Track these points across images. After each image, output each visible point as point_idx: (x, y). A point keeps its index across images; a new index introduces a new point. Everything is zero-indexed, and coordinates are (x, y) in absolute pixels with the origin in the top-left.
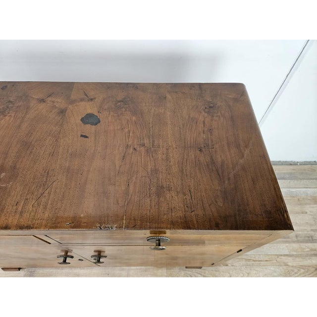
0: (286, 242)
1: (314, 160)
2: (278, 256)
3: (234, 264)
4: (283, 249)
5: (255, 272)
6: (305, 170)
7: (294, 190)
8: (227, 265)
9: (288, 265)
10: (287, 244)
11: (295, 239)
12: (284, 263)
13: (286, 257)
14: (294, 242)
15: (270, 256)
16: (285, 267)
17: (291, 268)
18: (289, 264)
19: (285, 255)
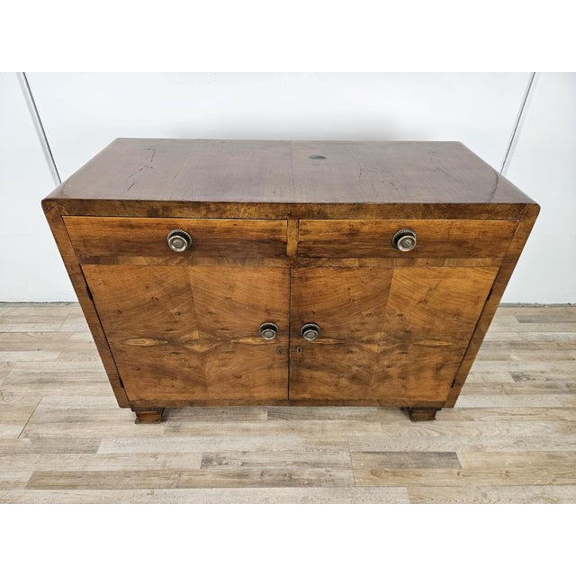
0: (555, 392)
1: (567, 302)
2: (547, 409)
3: (484, 419)
4: (552, 400)
5: (516, 428)
6: (557, 312)
7: (548, 334)
8: (472, 420)
9: (564, 420)
10: (557, 396)
11: (566, 389)
12: (558, 417)
13: (559, 410)
14: (566, 393)
15: (535, 410)
16: (562, 423)
17: (570, 424)
18: (567, 418)
19: (557, 408)
